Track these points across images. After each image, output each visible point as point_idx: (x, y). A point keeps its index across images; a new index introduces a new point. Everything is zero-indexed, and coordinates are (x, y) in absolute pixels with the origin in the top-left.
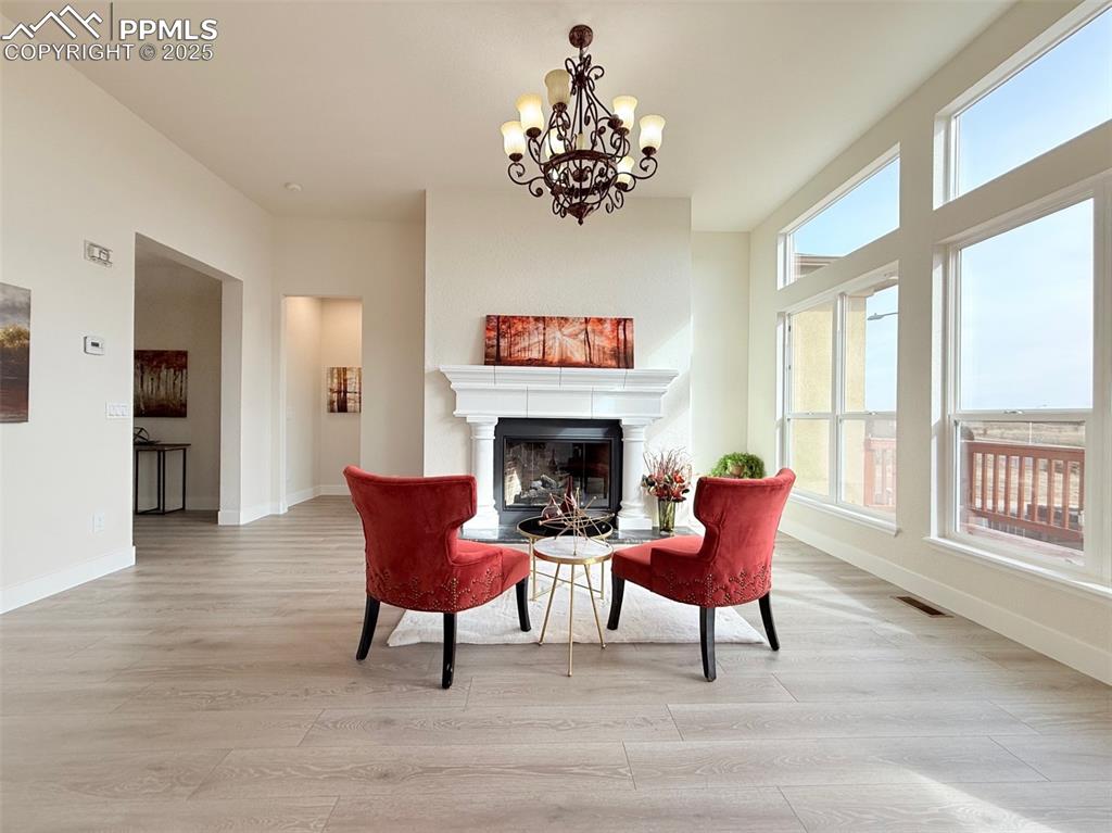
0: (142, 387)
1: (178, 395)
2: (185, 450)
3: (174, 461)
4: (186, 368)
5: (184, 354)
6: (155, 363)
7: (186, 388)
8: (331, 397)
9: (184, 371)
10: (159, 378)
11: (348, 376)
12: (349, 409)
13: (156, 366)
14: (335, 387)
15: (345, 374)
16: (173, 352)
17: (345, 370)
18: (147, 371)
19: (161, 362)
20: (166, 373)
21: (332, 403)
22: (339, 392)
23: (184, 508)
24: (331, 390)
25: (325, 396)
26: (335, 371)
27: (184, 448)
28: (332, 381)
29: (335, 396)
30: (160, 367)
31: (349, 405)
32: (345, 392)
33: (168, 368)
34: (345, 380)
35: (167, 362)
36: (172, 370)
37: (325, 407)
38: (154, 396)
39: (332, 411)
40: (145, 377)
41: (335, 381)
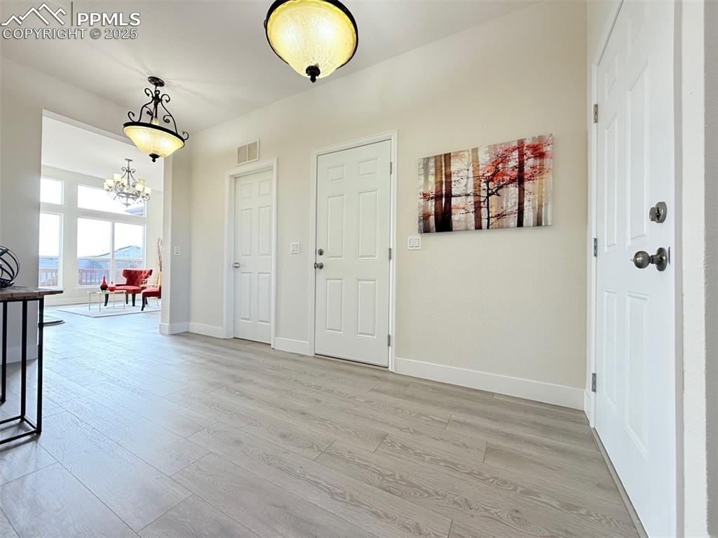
11: (453, 169)
12: (454, 224)
15: (448, 164)
17: (448, 157)
21: (425, 217)
22: (438, 197)
24: (425, 196)
26: (432, 164)
29: (431, 206)
32: (449, 196)
34: (448, 176)
39: (426, 230)
41: (432, 179)
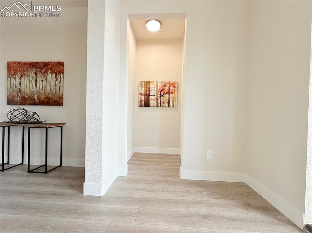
0: (36, 86)
1: (58, 91)
2: (62, 127)
4: (63, 73)
5: (61, 64)
6: (44, 70)
8: (141, 98)
9: (62, 75)
10: (46, 80)
11: (150, 86)
12: (150, 104)
13: (45, 72)
14: (143, 92)
16: (54, 63)
17: (149, 82)
18: (39, 74)
19: (47, 69)
20: (50, 77)
21: (141, 101)
22: (145, 95)
23: (61, 165)
25: (138, 98)
26: (143, 83)
27: (61, 126)
28: (142, 88)
30: (47, 73)
31: (150, 102)
32: (149, 95)
33: (52, 73)
34: (149, 88)
36: (54, 75)
37: (137, 103)
39: (141, 106)
40: (38, 79)
41: (143, 89)
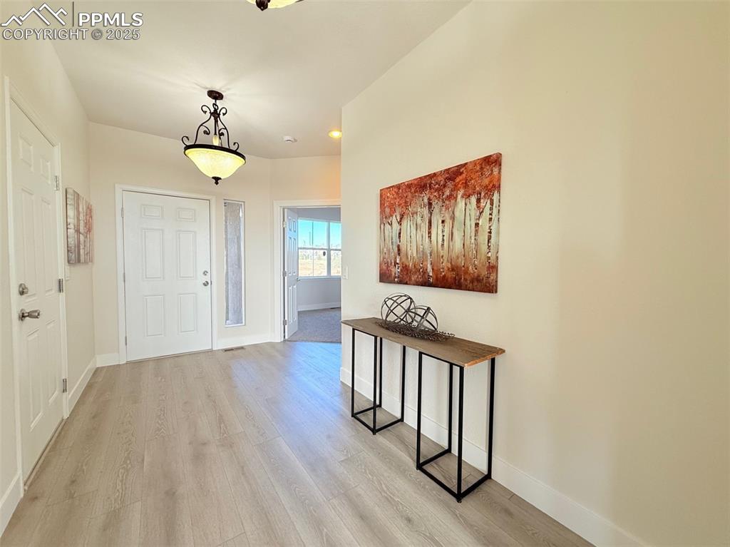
1: (484, 248)
3: (476, 374)
6: (447, 193)
7: (498, 233)
9: (495, 197)
10: (453, 218)
19: (455, 188)
20: (464, 207)
30: (456, 198)
33: (467, 196)
35: (466, 185)
36: (473, 199)
38: (444, 252)
